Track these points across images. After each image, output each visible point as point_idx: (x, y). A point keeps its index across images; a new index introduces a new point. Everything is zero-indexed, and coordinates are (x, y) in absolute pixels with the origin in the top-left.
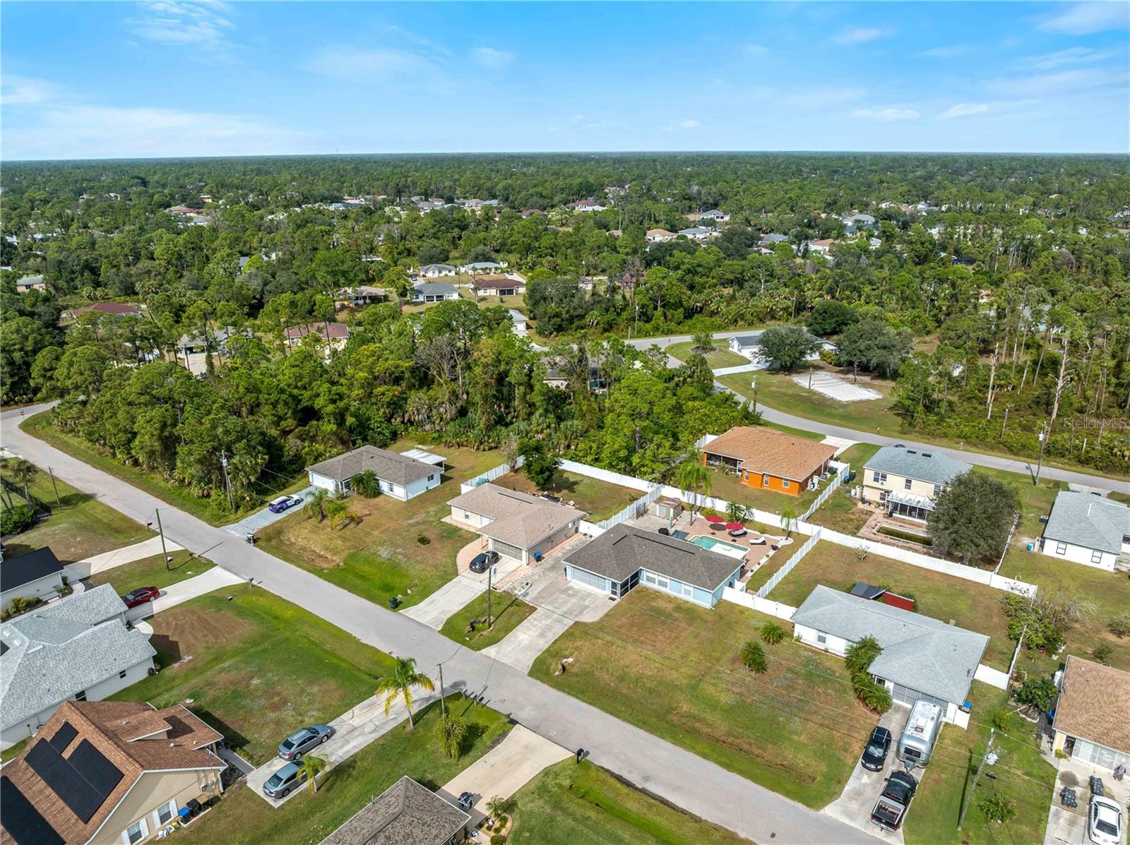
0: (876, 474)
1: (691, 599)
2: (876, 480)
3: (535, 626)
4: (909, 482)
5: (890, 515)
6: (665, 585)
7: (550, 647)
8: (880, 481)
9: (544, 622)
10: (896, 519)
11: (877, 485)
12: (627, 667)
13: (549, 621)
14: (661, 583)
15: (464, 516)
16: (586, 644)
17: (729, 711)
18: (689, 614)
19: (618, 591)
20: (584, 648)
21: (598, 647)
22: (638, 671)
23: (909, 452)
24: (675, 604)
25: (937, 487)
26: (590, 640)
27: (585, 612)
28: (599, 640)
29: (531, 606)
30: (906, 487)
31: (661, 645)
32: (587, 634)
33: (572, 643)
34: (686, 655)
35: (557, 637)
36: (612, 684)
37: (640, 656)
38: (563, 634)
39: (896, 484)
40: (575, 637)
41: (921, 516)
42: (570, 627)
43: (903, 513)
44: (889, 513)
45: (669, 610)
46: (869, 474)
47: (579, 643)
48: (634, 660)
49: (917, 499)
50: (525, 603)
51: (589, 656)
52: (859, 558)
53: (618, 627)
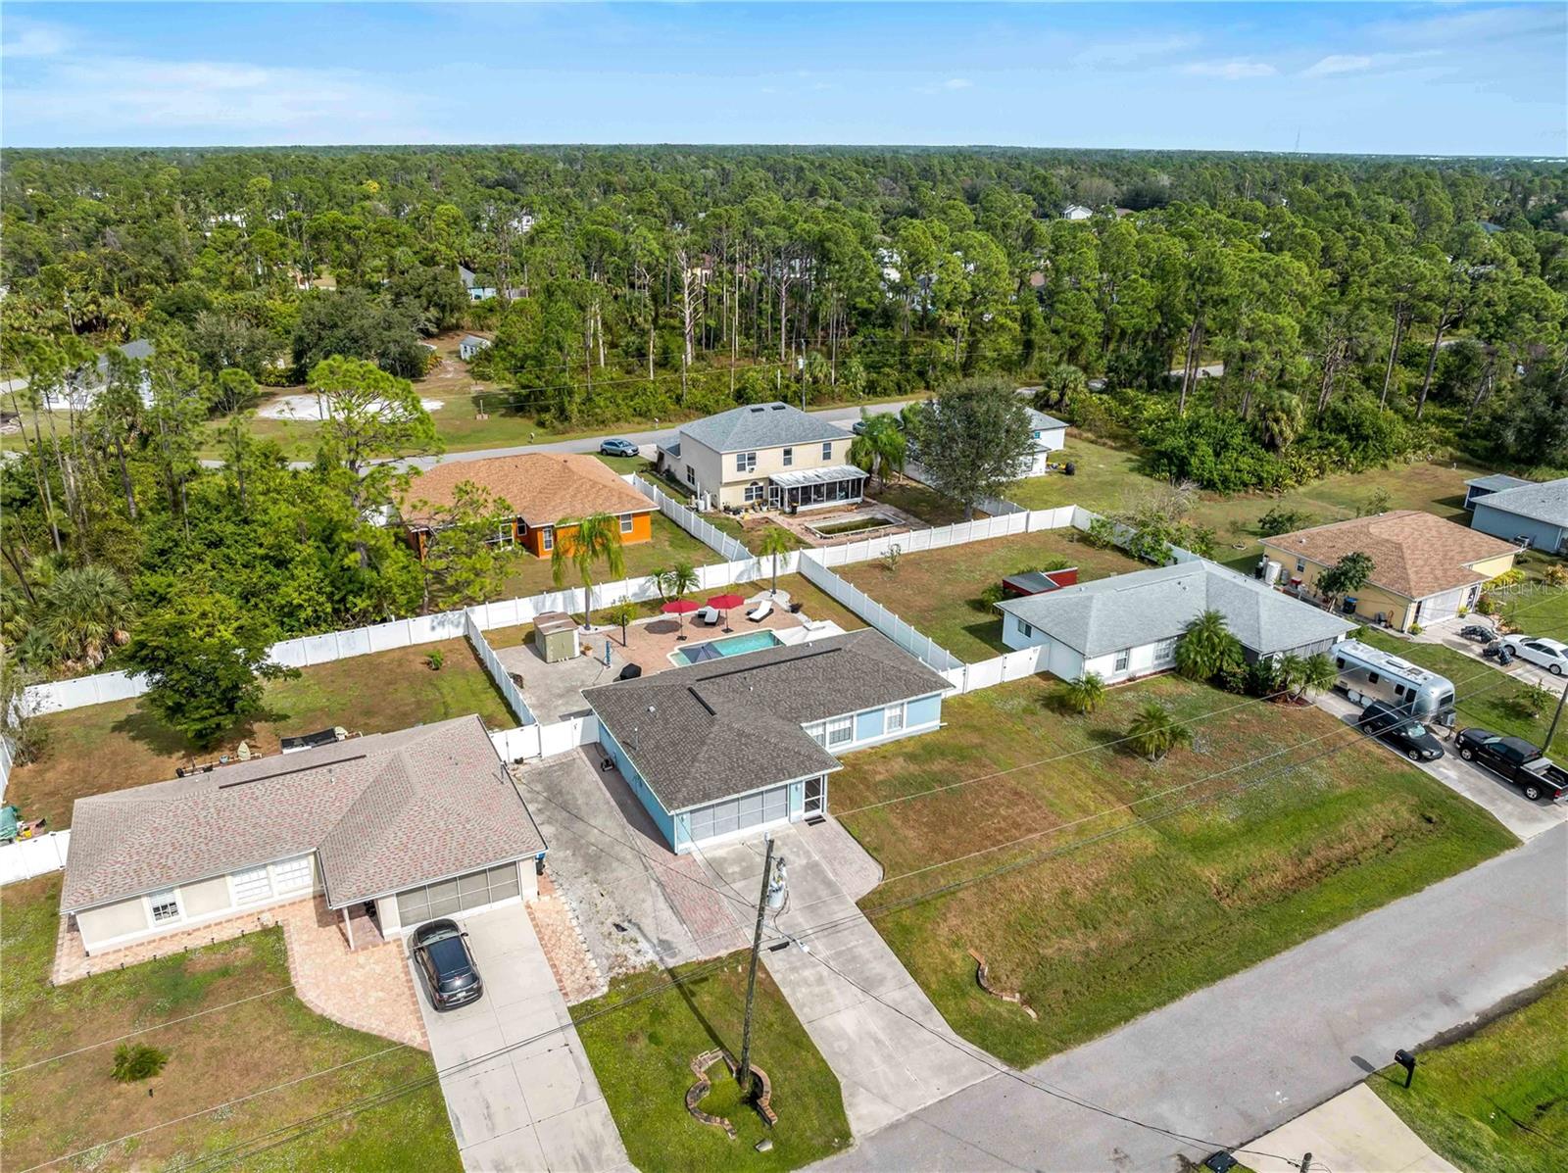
0: (741, 457)
1: (905, 731)
2: (741, 468)
3: (820, 980)
4: (788, 452)
5: (793, 512)
7: (925, 986)
8: (748, 468)
10: (804, 514)
11: (745, 475)
12: (1066, 893)
14: (838, 737)
15: (150, 914)
16: (954, 921)
17: (1251, 830)
18: (942, 754)
19: (824, 796)
20: (964, 931)
21: (980, 907)
22: (1085, 887)
23: (753, 411)
24: (896, 755)
25: (827, 446)
26: (948, 909)
27: (831, 876)
28: (960, 895)
29: (731, 955)
30: (788, 462)
31: (1034, 820)
32: (922, 904)
33: (937, 942)
34: (1078, 806)
35: (895, 958)
36: (1093, 944)
37: (1053, 859)
38: (890, 944)
39: (769, 464)
40: (920, 929)
41: (831, 496)
42: (871, 921)
43: (806, 501)
44: (787, 510)
45: (913, 768)
46: (729, 462)
47: (943, 930)
48: (1055, 876)
49: (810, 473)
50: (706, 962)
51: (991, 937)
52: (889, 569)
53: (933, 851)
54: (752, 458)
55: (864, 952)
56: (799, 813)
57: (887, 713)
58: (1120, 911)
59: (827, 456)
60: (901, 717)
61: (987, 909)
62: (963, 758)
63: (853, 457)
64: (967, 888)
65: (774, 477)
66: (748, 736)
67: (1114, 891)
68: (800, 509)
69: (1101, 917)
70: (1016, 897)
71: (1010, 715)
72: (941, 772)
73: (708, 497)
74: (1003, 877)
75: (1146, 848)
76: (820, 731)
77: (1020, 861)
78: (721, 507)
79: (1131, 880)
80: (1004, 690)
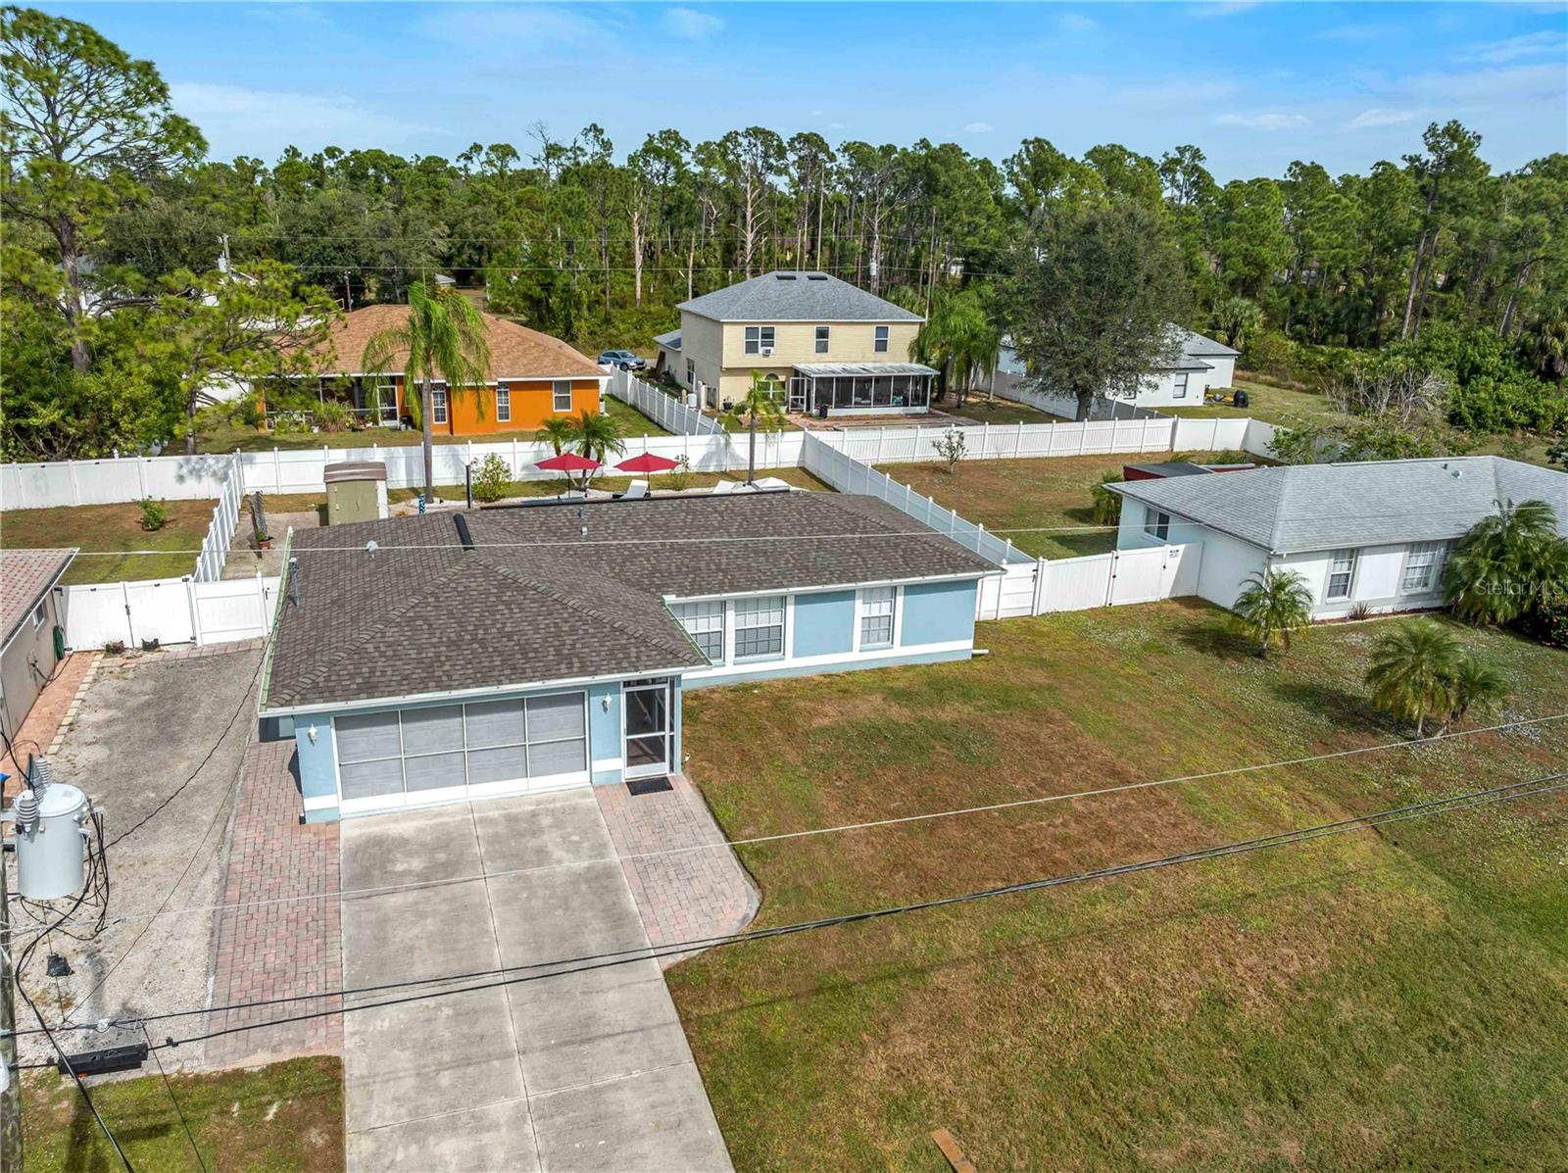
0: (751, 332)
1: (898, 652)
2: (751, 348)
4: (822, 334)
5: (823, 415)
6: (767, 641)
8: (761, 350)
9: (499, 1109)
11: (756, 360)
13: (523, 1083)
14: (755, 643)
16: (908, 1047)
18: (966, 696)
19: (674, 733)
20: (930, 1075)
21: (986, 1015)
22: (1270, 992)
23: (779, 278)
24: (868, 690)
25: (882, 331)
26: (900, 1012)
27: (631, 901)
28: (938, 979)
29: (272, 1070)
30: (822, 348)
31: (1150, 827)
32: (828, 990)
33: (848, 1101)
34: (1254, 808)
35: (713, 1132)
36: (1290, 1149)
37: (1190, 915)
38: (715, 1089)
39: (794, 347)
40: (806, 1059)
41: (882, 400)
42: (685, 1022)
43: (844, 401)
44: (814, 411)
45: (899, 713)
46: (733, 339)
47: (874, 1069)
48: (1193, 957)
49: (854, 366)
50: (198, 1080)
51: (1004, 1099)
52: (946, 472)
53: (895, 867)
54: (769, 335)
55: (632, 1106)
56: (614, 765)
57: (860, 609)
58: (1363, 1063)
59: (881, 346)
60: (891, 619)
61: (1004, 1023)
62: (1007, 704)
63: (919, 351)
64: (958, 963)
65: (800, 366)
66: (522, 590)
67: (1345, 1009)
68: (832, 412)
69: (1311, 1074)
70: (1086, 999)
71: (1116, 652)
72: (955, 725)
73: (703, 389)
74: (1056, 945)
75: (1421, 913)
76: (713, 624)
77: (1105, 911)
78: (721, 406)
79: (1391, 986)
80: (1109, 616)
